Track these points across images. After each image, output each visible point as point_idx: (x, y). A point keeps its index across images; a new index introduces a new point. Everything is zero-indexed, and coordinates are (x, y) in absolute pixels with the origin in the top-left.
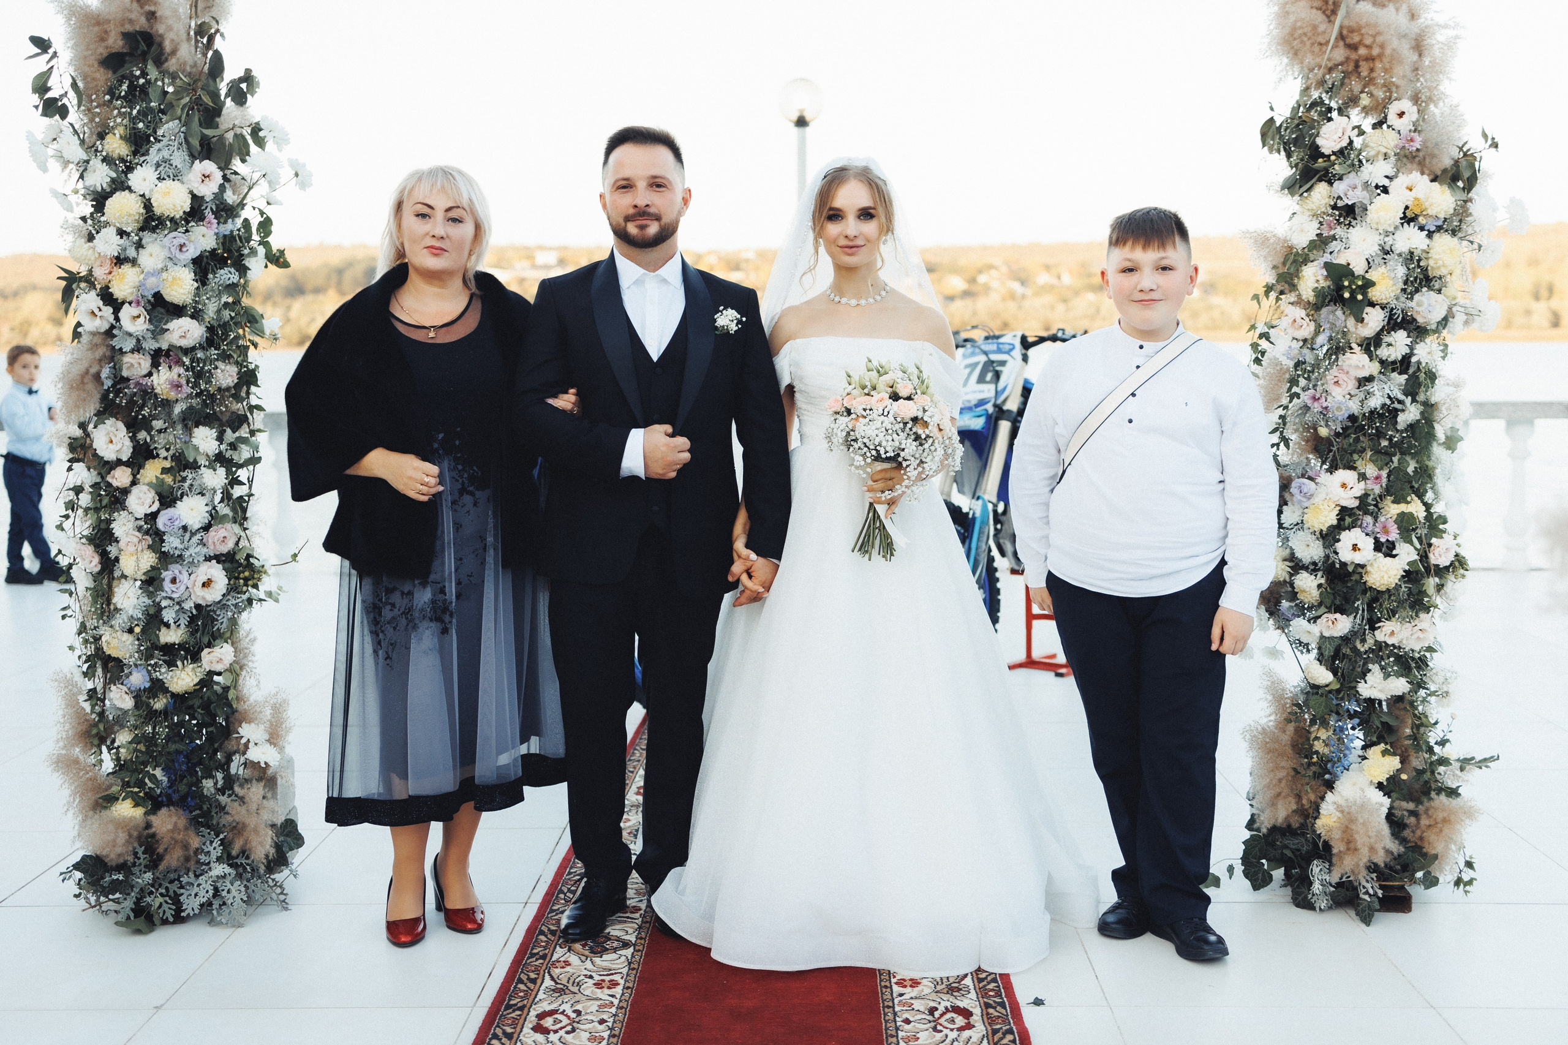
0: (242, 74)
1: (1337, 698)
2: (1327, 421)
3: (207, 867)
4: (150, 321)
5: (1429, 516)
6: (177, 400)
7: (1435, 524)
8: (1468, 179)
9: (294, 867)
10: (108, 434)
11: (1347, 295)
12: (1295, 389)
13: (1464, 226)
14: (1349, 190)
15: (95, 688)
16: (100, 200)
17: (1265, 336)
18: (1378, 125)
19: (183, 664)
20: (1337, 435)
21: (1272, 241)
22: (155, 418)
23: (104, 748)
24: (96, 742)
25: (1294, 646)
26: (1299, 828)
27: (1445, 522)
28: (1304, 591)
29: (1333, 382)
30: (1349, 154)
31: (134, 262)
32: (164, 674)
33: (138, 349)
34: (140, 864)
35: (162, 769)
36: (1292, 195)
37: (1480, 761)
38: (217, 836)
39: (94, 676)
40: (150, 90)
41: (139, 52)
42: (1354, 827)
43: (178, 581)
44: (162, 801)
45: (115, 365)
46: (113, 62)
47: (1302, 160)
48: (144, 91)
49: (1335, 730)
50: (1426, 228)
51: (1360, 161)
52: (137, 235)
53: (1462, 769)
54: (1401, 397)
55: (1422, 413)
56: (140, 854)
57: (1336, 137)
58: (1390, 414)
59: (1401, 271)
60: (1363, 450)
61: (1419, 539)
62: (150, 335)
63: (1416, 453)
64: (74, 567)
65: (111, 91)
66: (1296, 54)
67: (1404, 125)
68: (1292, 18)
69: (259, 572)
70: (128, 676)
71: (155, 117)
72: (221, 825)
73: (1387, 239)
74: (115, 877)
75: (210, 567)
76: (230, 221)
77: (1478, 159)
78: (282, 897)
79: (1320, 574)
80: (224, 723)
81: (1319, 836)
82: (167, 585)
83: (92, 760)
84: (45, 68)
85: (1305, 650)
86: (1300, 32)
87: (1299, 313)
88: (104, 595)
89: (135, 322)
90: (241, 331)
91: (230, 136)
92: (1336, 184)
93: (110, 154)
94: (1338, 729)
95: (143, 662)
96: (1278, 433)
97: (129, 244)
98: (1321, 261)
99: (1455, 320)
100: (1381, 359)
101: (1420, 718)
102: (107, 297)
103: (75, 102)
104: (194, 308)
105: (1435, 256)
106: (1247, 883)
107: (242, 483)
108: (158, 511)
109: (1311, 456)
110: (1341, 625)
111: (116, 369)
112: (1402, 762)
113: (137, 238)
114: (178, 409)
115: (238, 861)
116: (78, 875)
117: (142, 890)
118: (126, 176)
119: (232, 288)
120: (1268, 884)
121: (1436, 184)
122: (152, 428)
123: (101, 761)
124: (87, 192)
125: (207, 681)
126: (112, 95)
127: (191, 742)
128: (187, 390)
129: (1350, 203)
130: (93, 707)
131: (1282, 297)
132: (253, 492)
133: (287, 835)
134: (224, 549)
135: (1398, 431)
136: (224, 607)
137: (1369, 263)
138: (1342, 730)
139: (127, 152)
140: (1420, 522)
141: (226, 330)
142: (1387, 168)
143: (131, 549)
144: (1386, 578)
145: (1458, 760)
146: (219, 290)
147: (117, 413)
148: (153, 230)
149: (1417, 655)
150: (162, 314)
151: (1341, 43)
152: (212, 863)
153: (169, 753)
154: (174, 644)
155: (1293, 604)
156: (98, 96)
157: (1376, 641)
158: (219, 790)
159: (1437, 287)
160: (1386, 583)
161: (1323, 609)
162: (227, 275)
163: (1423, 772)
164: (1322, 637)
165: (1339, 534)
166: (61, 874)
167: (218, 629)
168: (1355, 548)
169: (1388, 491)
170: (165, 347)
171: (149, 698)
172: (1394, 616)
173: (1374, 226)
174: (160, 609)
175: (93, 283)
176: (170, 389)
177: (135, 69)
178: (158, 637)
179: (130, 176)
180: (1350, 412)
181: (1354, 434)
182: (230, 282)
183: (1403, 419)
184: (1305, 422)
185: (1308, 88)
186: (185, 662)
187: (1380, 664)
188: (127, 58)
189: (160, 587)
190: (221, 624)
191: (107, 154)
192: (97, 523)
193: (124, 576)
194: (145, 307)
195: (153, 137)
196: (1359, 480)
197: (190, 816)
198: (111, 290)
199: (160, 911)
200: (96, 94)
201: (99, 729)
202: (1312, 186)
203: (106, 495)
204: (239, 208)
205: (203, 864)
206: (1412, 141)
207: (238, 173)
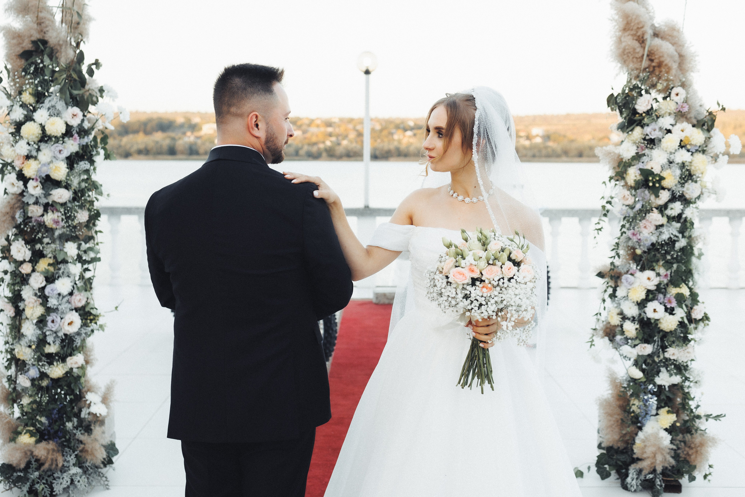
0: (94, 62)
1: (644, 385)
2: (640, 246)
3: (68, 469)
4: (43, 189)
5: (691, 294)
6: (57, 229)
7: (694, 298)
8: (710, 125)
11: (651, 184)
12: (624, 230)
13: (708, 149)
14: (652, 131)
15: (11, 376)
16: (19, 125)
17: (609, 202)
18: (665, 98)
20: (644, 252)
21: (612, 154)
22: (44, 237)
24: (11, 402)
25: (623, 358)
26: (624, 449)
27: (699, 296)
28: (628, 331)
29: (643, 227)
30: (652, 114)
31: (36, 158)
32: (47, 369)
33: (36, 203)
34: (32, 468)
35: (46, 418)
36: (623, 132)
37: (716, 417)
38: (74, 452)
39: (11, 368)
40: (46, 70)
41: (40, 50)
43: (55, 322)
44: (45, 434)
45: (24, 211)
46: (26, 55)
47: (628, 115)
48: (42, 70)
49: (642, 401)
50: (691, 151)
51: (657, 116)
52: (37, 144)
53: (707, 420)
54: (677, 234)
55: (688, 242)
56: (33, 462)
57: (645, 105)
58: (672, 243)
59: (678, 172)
60: (658, 261)
61: (686, 306)
62: (43, 196)
63: (684, 263)
65: (25, 70)
66: (625, 62)
67: (680, 99)
68: (624, 44)
69: (98, 316)
70: (28, 370)
71: (48, 83)
72: (76, 447)
73: (671, 156)
74: (19, 474)
75: (72, 315)
76: (86, 137)
77: (715, 116)
78: (106, 483)
79: (636, 324)
80: (78, 393)
81: (635, 454)
82: (50, 324)
83: (8, 412)
85: (628, 360)
86: (627, 51)
87: (626, 192)
88: (16, 328)
89: (35, 189)
90: (90, 193)
91: (87, 95)
92: (646, 128)
93: (24, 102)
94: (645, 401)
95: (36, 363)
96: (615, 251)
97: (33, 149)
98: (638, 167)
99: (704, 196)
100: (667, 216)
101: (686, 395)
102: (21, 177)
103: (7, 75)
104: (67, 182)
105: (695, 165)
106: (598, 476)
107: (90, 270)
108: (45, 286)
109: (631, 262)
110: (647, 349)
111: (25, 213)
112: (677, 416)
113: (37, 147)
114: (57, 233)
115: (84, 466)
117: (33, 481)
119: (87, 171)
120: (609, 477)
121: (694, 128)
122: (43, 243)
123: (13, 413)
124: (12, 122)
125: (69, 373)
126: (26, 72)
127: (61, 404)
128: (62, 224)
129: (653, 138)
130: (10, 385)
131: (617, 183)
132: (95, 275)
133: (110, 449)
134: (80, 305)
135: (675, 251)
136: (80, 334)
137: (662, 168)
138: (647, 401)
139: (33, 101)
140: (687, 298)
141: (83, 193)
142: (671, 120)
143: (31, 305)
144: (670, 326)
145: (705, 416)
146: (80, 173)
147: (25, 235)
148: (46, 142)
149: (685, 364)
150: (50, 185)
151: (648, 58)
152: (70, 467)
153: (49, 410)
154: (53, 353)
156: (18, 73)
157: (665, 358)
158: (75, 428)
159: (695, 180)
160: (670, 328)
161: (637, 342)
162: (84, 165)
163: (687, 422)
164: (638, 356)
165: (647, 304)
167: (76, 346)
168: (655, 311)
169: (671, 282)
170: (50, 202)
171: (38, 380)
172: (674, 345)
173: (665, 149)
174: (45, 336)
175: (14, 168)
176: (53, 223)
177: (37, 59)
178: (44, 350)
179: (34, 114)
180: (652, 242)
181: (653, 253)
182: (85, 169)
183: (678, 246)
184: (629, 246)
185: (631, 79)
186: (58, 363)
187: (667, 369)
188: (34, 53)
189: (46, 325)
190: (78, 342)
191: (22, 102)
192: (13, 292)
193: (27, 318)
194: (40, 182)
195: (46, 94)
196: (656, 276)
197: (59, 441)
198: (23, 172)
199: (43, 492)
200: (17, 71)
201: (13, 396)
202: (633, 129)
203: (19, 277)
204: (91, 131)
205: (66, 467)
206: (683, 107)
207: (91, 113)
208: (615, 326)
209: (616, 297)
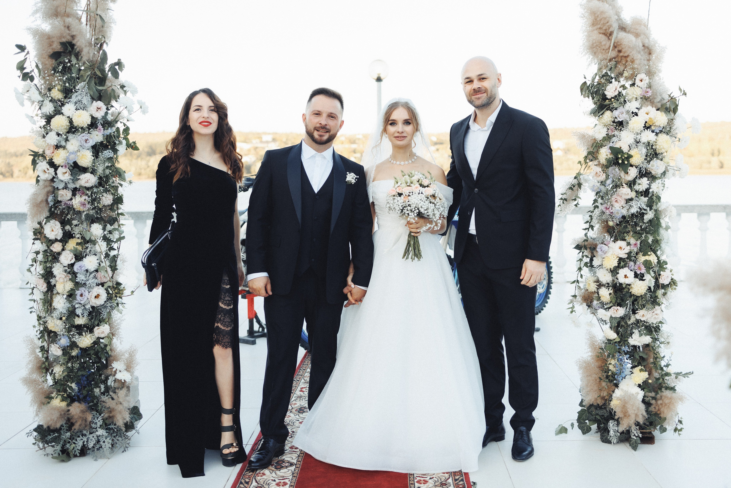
0: (116, 61)
1: (619, 346)
2: (612, 219)
3: (96, 430)
4: (71, 175)
5: (659, 262)
6: (84, 211)
7: (661, 265)
8: (674, 109)
9: (137, 429)
10: (51, 227)
11: (620, 162)
12: (596, 204)
13: (672, 130)
14: (620, 114)
15: (44, 346)
16: (49, 119)
18: (632, 85)
19: (86, 334)
20: (617, 225)
21: (586, 137)
22: (73, 219)
23: (48, 373)
24: (44, 371)
25: (599, 321)
26: (603, 405)
27: (666, 264)
28: (603, 296)
29: (615, 201)
30: (620, 99)
31: (64, 148)
32: (77, 339)
33: (66, 188)
34: (64, 429)
35: (75, 384)
36: (595, 116)
37: (684, 374)
38: (100, 415)
39: (43, 340)
40: (73, 69)
41: (68, 51)
42: (627, 406)
43: (83, 295)
44: (75, 399)
45: (55, 195)
46: (56, 56)
47: (599, 101)
48: (70, 68)
49: (618, 360)
50: (655, 131)
51: (625, 101)
52: (66, 135)
53: (676, 378)
54: (645, 208)
55: (655, 215)
56: (64, 425)
57: (613, 91)
58: (640, 215)
59: (644, 151)
60: (628, 232)
61: (655, 272)
62: (71, 181)
63: (652, 232)
64: (34, 289)
65: (54, 69)
66: (595, 53)
67: (644, 85)
68: (592, 38)
69: (122, 290)
70: (59, 340)
71: (74, 81)
72: (103, 410)
73: (637, 136)
75: (98, 289)
76: (110, 128)
77: (677, 100)
79: (610, 289)
80: (105, 362)
81: (612, 409)
82: (78, 297)
83: (42, 380)
84: (23, 59)
85: (604, 323)
86: (595, 44)
87: (599, 169)
88: (48, 302)
89: (64, 175)
90: (114, 179)
91: (110, 90)
92: (614, 111)
93: (54, 98)
94: (619, 360)
95: (66, 333)
96: (588, 224)
97: (62, 139)
98: (609, 146)
99: (669, 173)
100: (636, 191)
101: (656, 354)
102: (52, 164)
103: (38, 75)
104: (92, 169)
105: (659, 144)
106: (580, 431)
107: (114, 250)
108: (74, 263)
109: (606, 234)
110: (620, 312)
111: (55, 197)
112: (649, 375)
113: (65, 137)
114: (84, 215)
115: (111, 427)
116: (35, 434)
117: (65, 441)
118: (61, 108)
119: (110, 159)
120: (589, 432)
121: (658, 112)
122: (72, 224)
123: (47, 380)
124: (43, 115)
125: (97, 342)
126: (55, 71)
127: (89, 371)
128: (88, 206)
129: (621, 120)
130: (43, 354)
131: (591, 162)
132: (119, 253)
133: (134, 414)
134: (106, 280)
135: (644, 223)
136: (105, 307)
137: (630, 147)
138: (621, 360)
139: (62, 97)
140: (655, 264)
141: (107, 179)
142: (636, 104)
143: (61, 280)
144: (640, 290)
145: (675, 373)
146: (104, 160)
147: (56, 217)
148: (74, 133)
149: (655, 326)
150: (77, 171)
151: (615, 49)
152: (98, 428)
153: (79, 376)
154: (82, 325)
155: (599, 302)
156: (48, 71)
157: (636, 319)
158: (102, 393)
159: (660, 158)
160: (640, 292)
161: (611, 305)
162: (108, 153)
163: (659, 379)
164: (611, 317)
165: (619, 270)
166: (27, 434)
167: (102, 318)
168: (626, 276)
169: (640, 250)
170: (78, 187)
171: (69, 350)
172: (644, 308)
173: (632, 130)
174: (75, 309)
175: (45, 157)
176: (80, 206)
177: (66, 59)
178: (74, 321)
179: (63, 108)
180: (622, 215)
181: (624, 225)
182: (109, 156)
183: (646, 218)
184: (602, 219)
185: (601, 69)
187: (638, 330)
188: (62, 54)
189: (75, 298)
190: (104, 315)
191: (52, 98)
192: (45, 269)
193: (58, 293)
194: (69, 169)
195: (73, 91)
196: (627, 246)
197: (88, 405)
198: (53, 160)
199: (73, 451)
201: (46, 365)
202: (604, 112)
203: (50, 256)
204: (114, 123)
205: (94, 428)
206: (647, 92)
207: (114, 107)
208: (592, 292)
209: (592, 266)
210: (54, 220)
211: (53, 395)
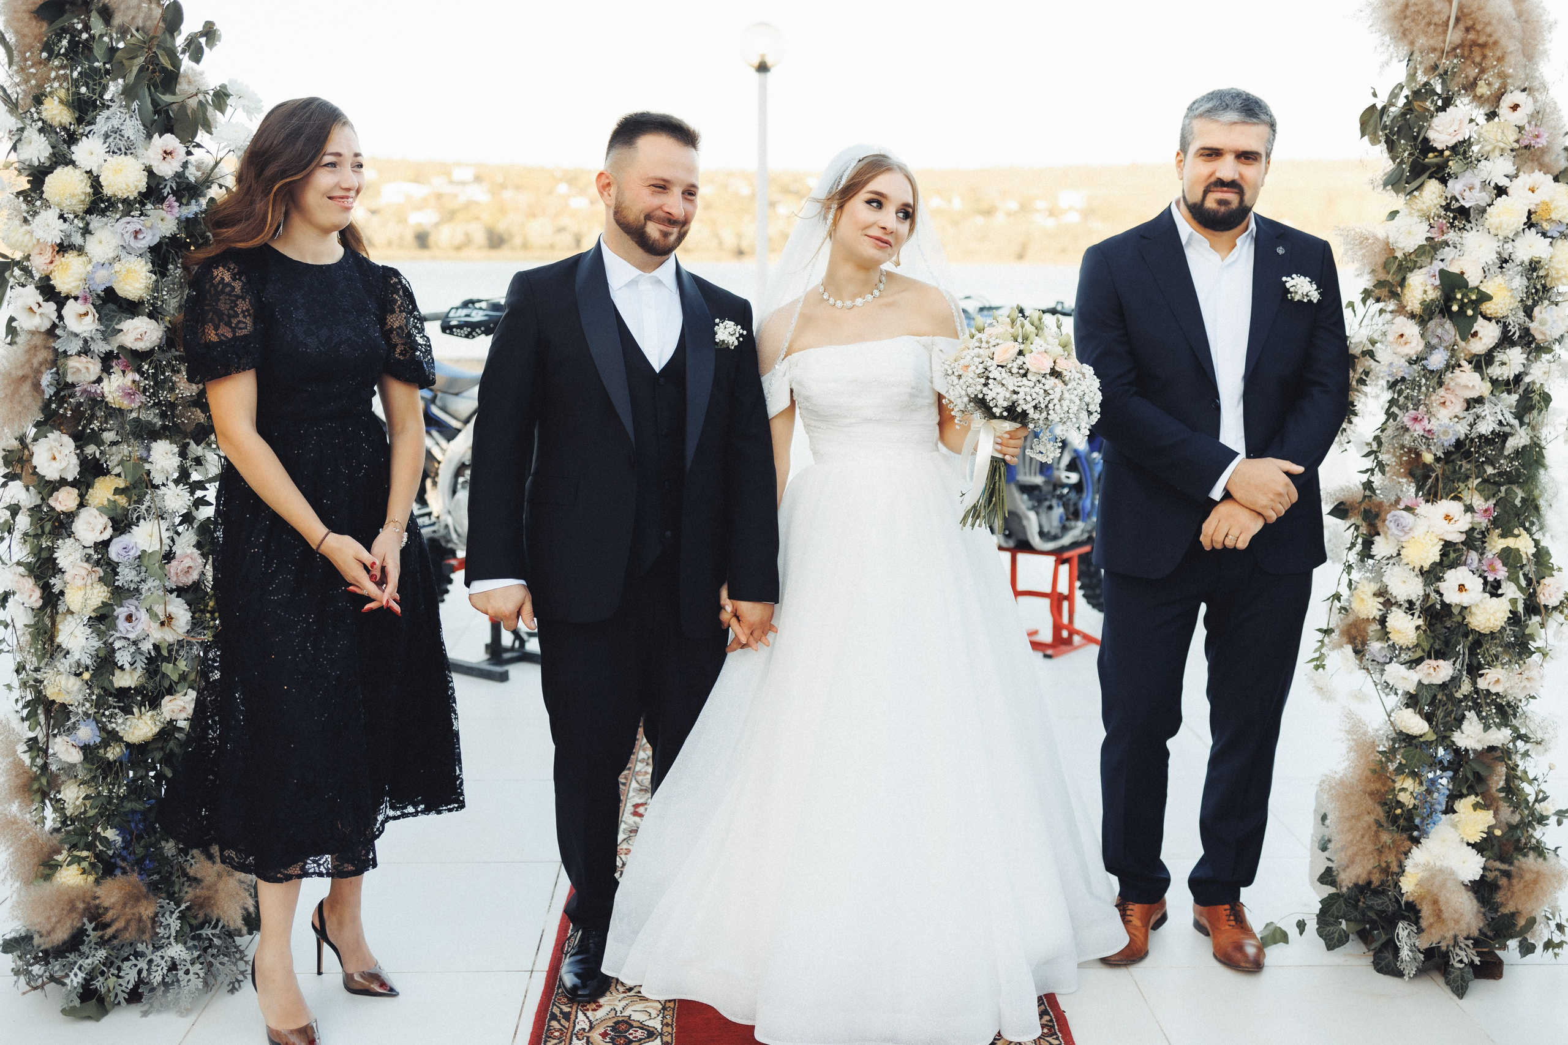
0: (202, 27)
1: (1430, 748)
2: (1429, 445)
3: (167, 941)
4: (99, 319)
5: (1537, 552)
6: (130, 410)
7: (1542, 560)
10: (51, 449)
11: (1456, 309)
12: (1393, 410)
14: (1464, 190)
15: (36, 737)
16: (38, 175)
17: (1366, 351)
18: (1491, 116)
19: (140, 711)
20: (1440, 461)
21: (1371, 241)
22: (105, 430)
23: (47, 801)
24: (38, 797)
25: (1379, 687)
26: (1381, 886)
27: (1552, 556)
28: (1399, 632)
29: (1438, 402)
30: (1465, 152)
31: (80, 250)
32: (120, 724)
33: (85, 351)
34: (90, 941)
35: (115, 830)
36: (1397, 192)
38: (177, 905)
39: (35, 723)
40: (95, 46)
43: (134, 619)
44: (115, 865)
45: (58, 370)
46: (48, 12)
47: (1410, 154)
48: (87, 46)
49: (1422, 781)
50: (1549, 234)
51: (1477, 158)
52: (83, 219)
53: (1559, 823)
54: (1511, 420)
55: (1531, 437)
56: (91, 932)
57: (1451, 130)
58: (1498, 440)
59: (1519, 283)
60: (1467, 478)
61: (1527, 578)
62: (99, 335)
63: (1523, 483)
64: (11, 599)
65: (48, 47)
66: (1404, 34)
67: (1520, 117)
70: (74, 727)
71: (101, 77)
72: (183, 892)
73: (1506, 246)
75: (170, 603)
76: (193, 201)
79: (1416, 615)
81: (1403, 895)
82: (122, 624)
83: (33, 817)
85: (1392, 693)
86: (1412, 9)
87: (1406, 325)
88: (46, 633)
89: (81, 320)
91: (193, 103)
92: (1450, 183)
93: (49, 121)
95: (94, 710)
96: (1373, 457)
97: (73, 229)
98: (1432, 269)
100: (1492, 379)
101: (1516, 771)
102: (48, 290)
103: (6, 60)
104: (152, 305)
105: (1558, 266)
106: (1321, 942)
108: (111, 539)
109: (1404, 480)
110: (1441, 671)
111: (60, 375)
112: (1494, 816)
113: (81, 223)
115: (203, 933)
118: (69, 148)
120: (1344, 944)
121: (1558, 184)
122: (103, 443)
123: (44, 818)
124: (23, 166)
125: (169, 728)
126: (52, 55)
127: (150, 799)
128: (142, 398)
129: (1467, 207)
130: (33, 759)
131: (1382, 304)
134: (188, 580)
135: (1506, 458)
137: (1484, 272)
138: (1433, 782)
139: (69, 120)
140: (1528, 559)
142: (1504, 166)
143: (79, 582)
144: (1492, 620)
145: (1556, 815)
147: (61, 424)
148: (103, 213)
149: (1515, 703)
150: (114, 311)
151: (1458, 25)
152: (171, 938)
153: (126, 814)
154: (130, 688)
155: (1386, 645)
156: (32, 53)
157: (1477, 688)
159: (1554, 299)
160: (1491, 625)
161: (1420, 653)
164: (1418, 684)
165: (1443, 572)
168: (1462, 588)
169: (1495, 523)
170: (116, 350)
171: (99, 748)
172: (1499, 663)
173: (1493, 231)
174: (114, 651)
175: (31, 272)
176: (122, 396)
177: (76, 21)
178: (111, 682)
179: (73, 148)
180: (1457, 437)
181: (1459, 463)
183: (1512, 444)
184: (1402, 447)
185: (1415, 72)
186: (143, 708)
187: (1478, 714)
188: (67, 7)
189: (114, 627)
191: (44, 122)
192: (37, 551)
193: (72, 613)
194: (92, 304)
195: (98, 102)
196: (1466, 511)
197: (147, 880)
198: (52, 282)
199: (112, 996)
200: (30, 50)
201: (41, 784)
202: (1422, 184)
203: (49, 520)
204: (204, 188)
205: (163, 937)
206: (1537, 136)
207: (202, 147)
208: (1368, 619)
209: (1372, 557)
210: (59, 432)
211: (59, 858)
